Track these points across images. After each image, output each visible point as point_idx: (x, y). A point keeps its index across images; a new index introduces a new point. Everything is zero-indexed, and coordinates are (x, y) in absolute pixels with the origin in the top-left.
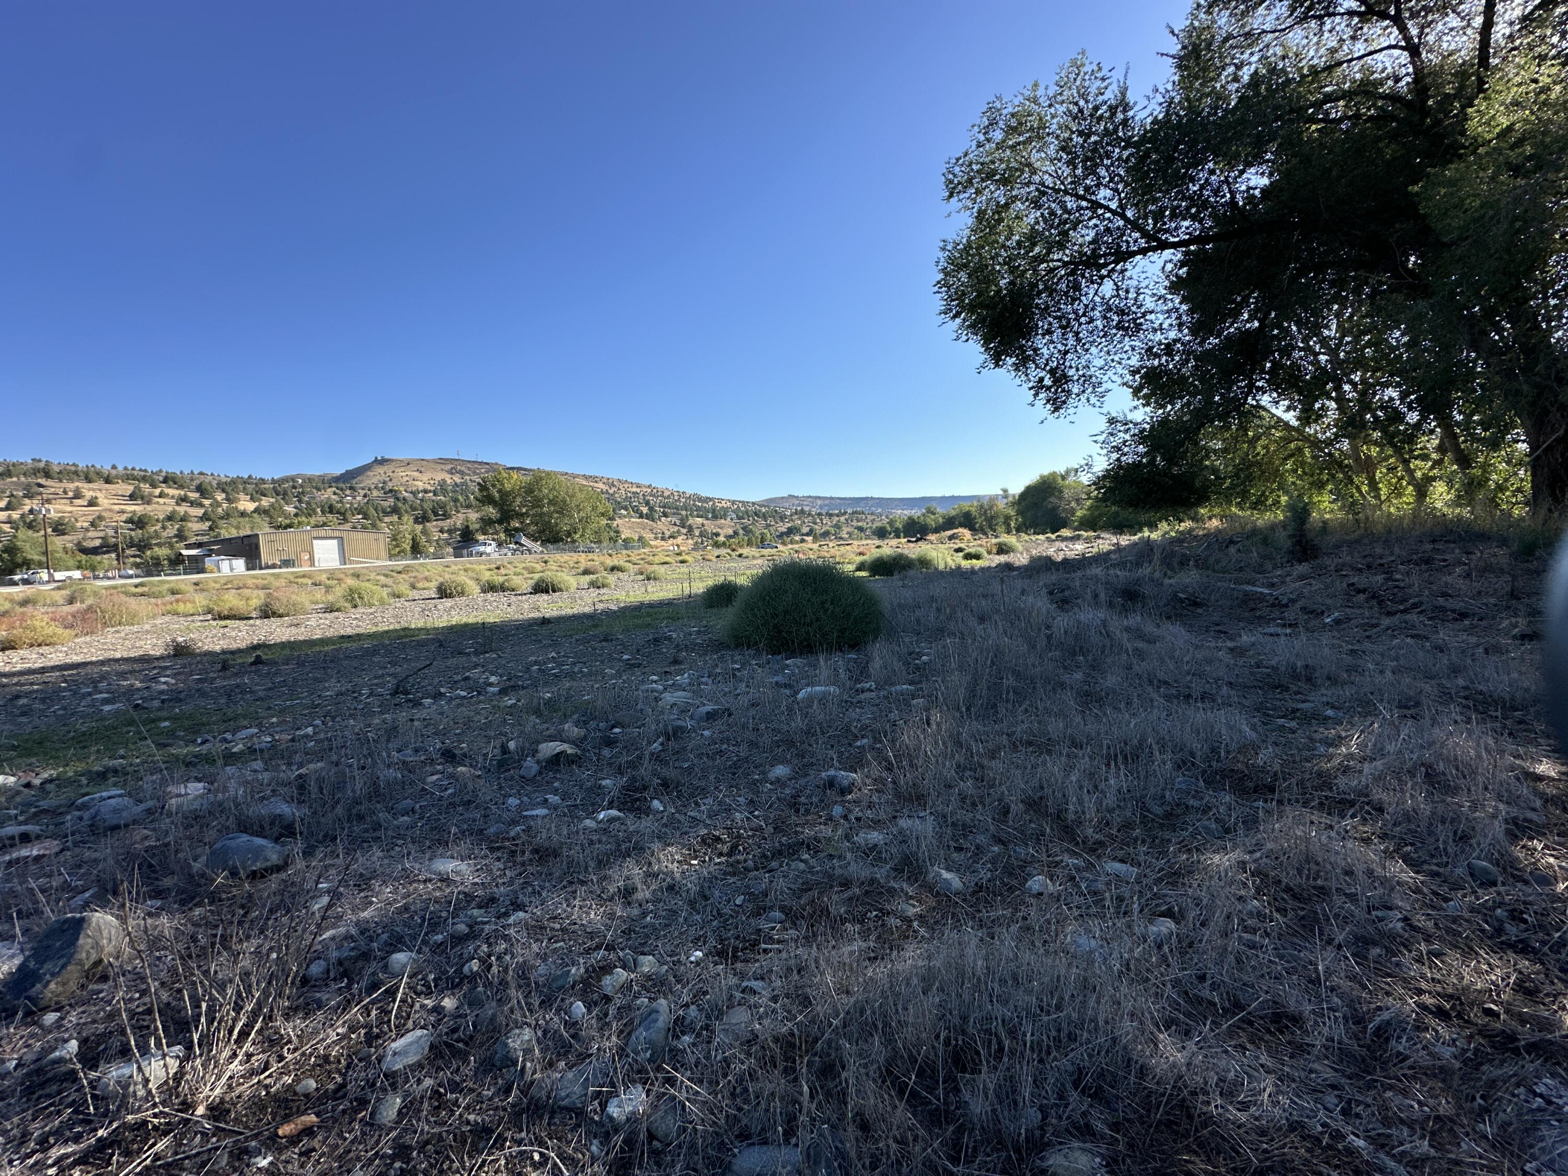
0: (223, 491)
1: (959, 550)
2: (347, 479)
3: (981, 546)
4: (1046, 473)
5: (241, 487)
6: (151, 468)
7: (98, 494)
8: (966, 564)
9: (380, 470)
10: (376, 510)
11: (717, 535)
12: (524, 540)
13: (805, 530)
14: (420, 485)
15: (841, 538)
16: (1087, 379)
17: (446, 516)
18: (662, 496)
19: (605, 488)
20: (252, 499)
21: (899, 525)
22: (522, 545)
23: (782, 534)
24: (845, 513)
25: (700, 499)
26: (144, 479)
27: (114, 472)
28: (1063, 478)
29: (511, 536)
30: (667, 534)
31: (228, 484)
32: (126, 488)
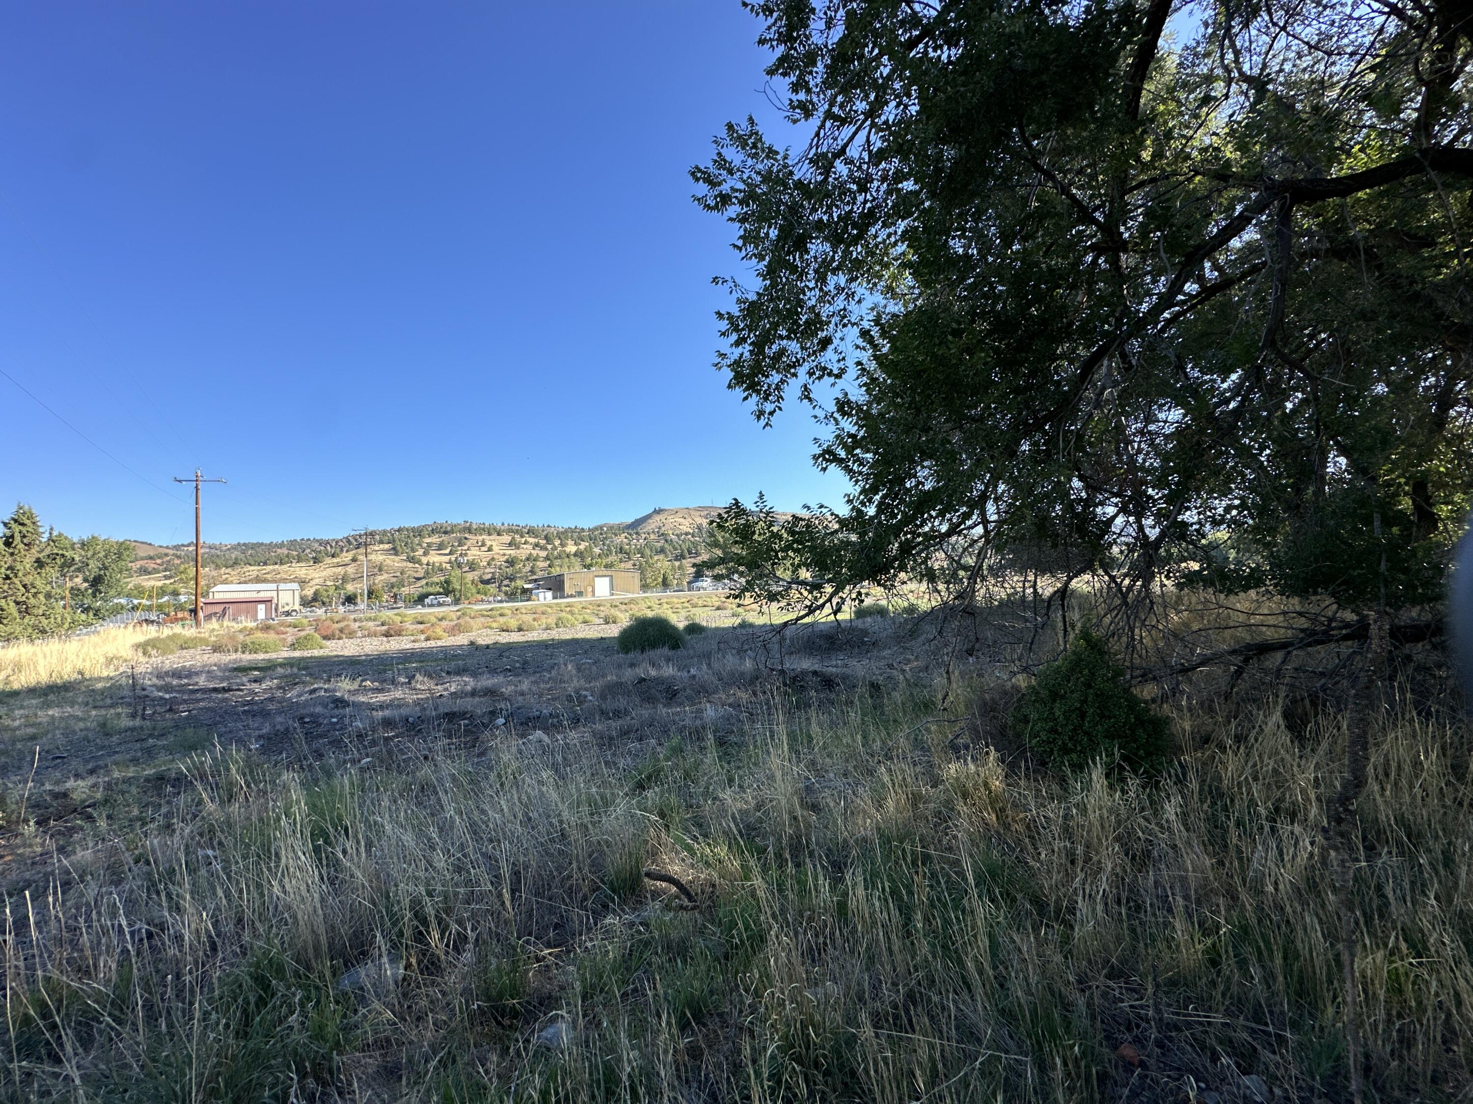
0: (560, 538)
2: (635, 527)
5: (570, 535)
6: (522, 524)
10: (651, 550)
20: (575, 544)
26: (518, 532)
27: (503, 528)
31: (562, 533)
32: (507, 538)
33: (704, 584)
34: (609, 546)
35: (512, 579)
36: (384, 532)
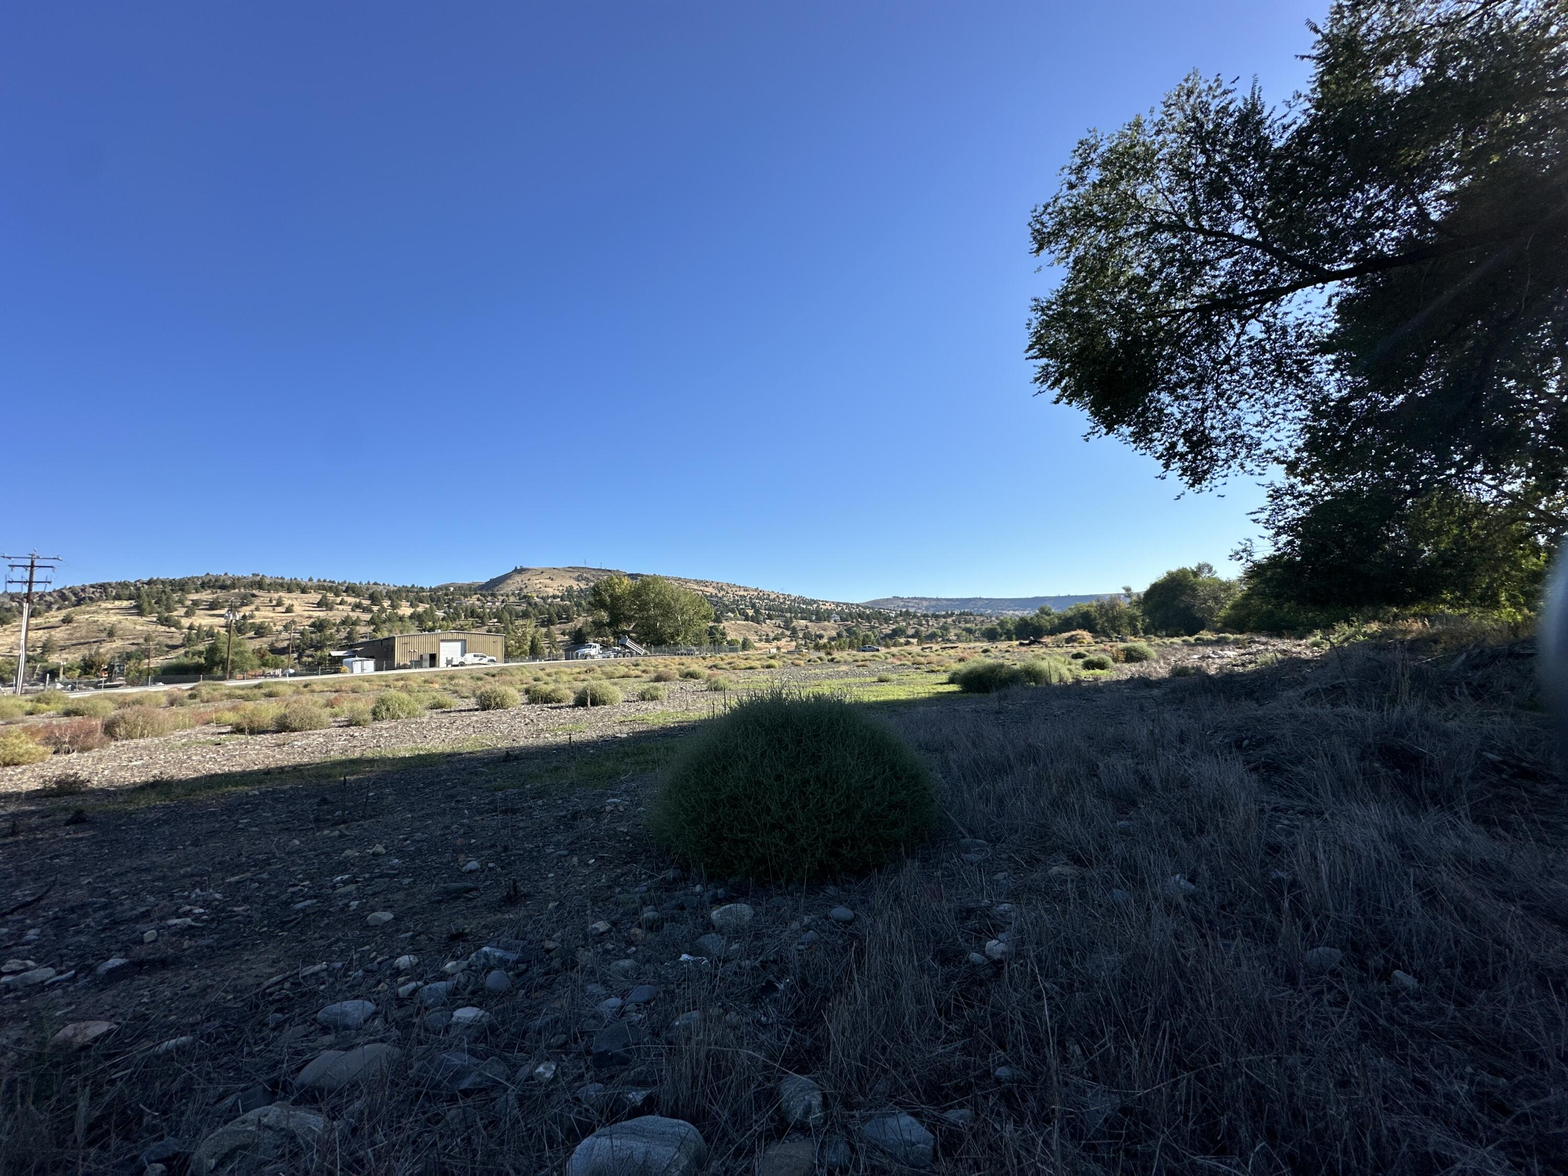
0: (390, 598)
1: (1077, 656)
2: (490, 588)
3: (1104, 650)
4: (1174, 569)
5: (404, 595)
6: (338, 580)
7: (295, 602)
8: (1086, 675)
9: (518, 578)
10: (510, 614)
11: (821, 637)
12: (629, 643)
13: (911, 632)
14: (551, 592)
15: (949, 641)
16: (1236, 439)
17: (569, 619)
18: (768, 599)
19: (714, 592)
20: (412, 606)
21: (1010, 626)
22: (627, 647)
23: (887, 635)
24: (953, 614)
25: (805, 602)
26: (330, 589)
27: (310, 584)
28: (1195, 574)
29: (619, 638)
30: (772, 635)
31: (395, 592)
32: (316, 597)
33: (593, 652)
34: (455, 608)
35: (319, 646)
36: (125, 585)
